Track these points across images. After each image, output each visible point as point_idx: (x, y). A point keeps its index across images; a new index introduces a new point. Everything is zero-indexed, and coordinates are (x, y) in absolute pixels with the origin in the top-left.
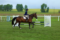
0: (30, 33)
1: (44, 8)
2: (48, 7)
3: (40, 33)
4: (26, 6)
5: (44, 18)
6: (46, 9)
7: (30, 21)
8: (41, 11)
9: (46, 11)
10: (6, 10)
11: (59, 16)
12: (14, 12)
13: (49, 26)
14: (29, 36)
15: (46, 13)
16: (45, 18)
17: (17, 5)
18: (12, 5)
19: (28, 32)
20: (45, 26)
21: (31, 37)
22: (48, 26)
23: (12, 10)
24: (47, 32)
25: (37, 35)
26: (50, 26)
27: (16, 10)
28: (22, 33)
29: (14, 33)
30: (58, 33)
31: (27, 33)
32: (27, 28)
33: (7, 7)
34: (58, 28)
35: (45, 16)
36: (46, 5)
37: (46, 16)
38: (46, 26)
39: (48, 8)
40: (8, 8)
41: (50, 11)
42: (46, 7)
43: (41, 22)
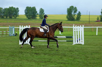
0: (49, 55)
1: (73, 13)
2: (79, 12)
3: (65, 56)
4: (42, 11)
5: (72, 31)
6: (76, 16)
7: (51, 36)
8: (67, 18)
9: (75, 18)
10: (8, 17)
11: (97, 27)
12: (22, 20)
13: (81, 43)
14: (46, 60)
15: (76, 22)
16: (74, 30)
17: (27, 8)
18: (18, 9)
19: (45, 54)
20: (74, 43)
21: (50, 61)
22: (79, 43)
23: (17, 17)
24: (77, 53)
25: (61, 58)
26: (83, 43)
27: (26, 17)
28: (35, 56)
29: (21, 55)
30: (96, 56)
31: (43, 55)
32: (43, 46)
33: (9, 12)
34: (97, 46)
35: (74, 27)
36: (76, 8)
37: (76, 27)
38: (76, 43)
39: (79, 14)
40: (12, 13)
41: (82, 18)
42: (75, 12)
43: (67, 37)
